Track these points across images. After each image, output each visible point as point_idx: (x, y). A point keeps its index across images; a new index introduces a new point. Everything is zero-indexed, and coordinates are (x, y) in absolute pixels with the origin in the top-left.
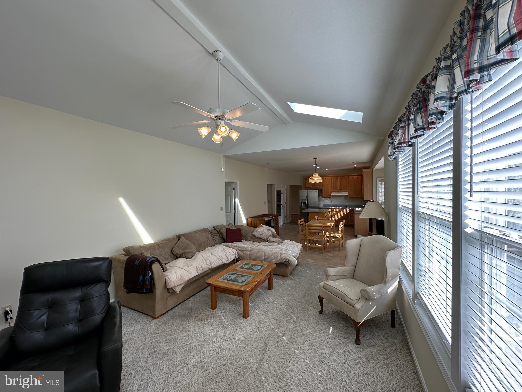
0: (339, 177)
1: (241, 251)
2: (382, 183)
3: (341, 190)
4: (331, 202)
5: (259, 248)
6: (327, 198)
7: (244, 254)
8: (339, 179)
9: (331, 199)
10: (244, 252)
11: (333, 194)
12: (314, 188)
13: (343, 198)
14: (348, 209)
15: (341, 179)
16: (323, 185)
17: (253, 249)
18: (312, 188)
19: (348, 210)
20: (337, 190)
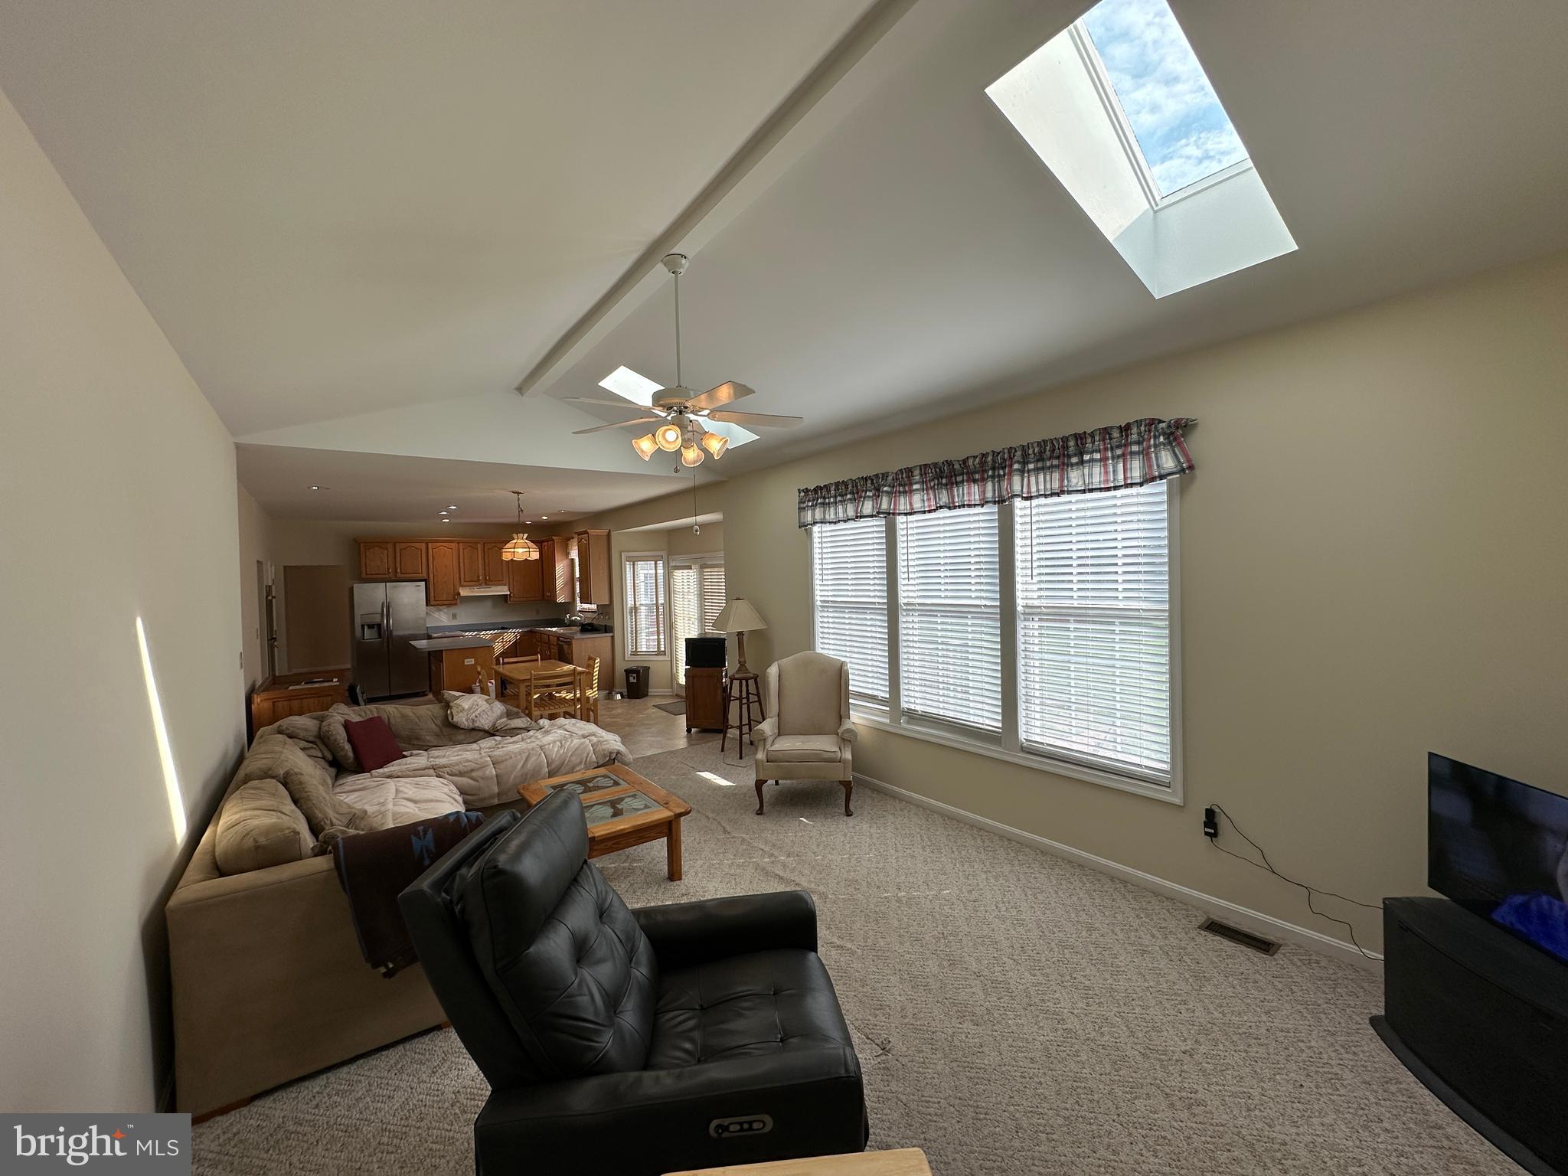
0: (479, 545)
1: (461, 774)
2: (656, 564)
3: (488, 582)
4: (453, 619)
5: (518, 750)
6: (441, 607)
7: (479, 779)
8: (479, 549)
9: (454, 610)
10: (474, 774)
11: (464, 592)
12: (399, 575)
13: (489, 604)
14: (514, 633)
15: (486, 550)
16: (431, 566)
17: (502, 756)
18: (391, 575)
19: (512, 635)
20: (476, 582)
